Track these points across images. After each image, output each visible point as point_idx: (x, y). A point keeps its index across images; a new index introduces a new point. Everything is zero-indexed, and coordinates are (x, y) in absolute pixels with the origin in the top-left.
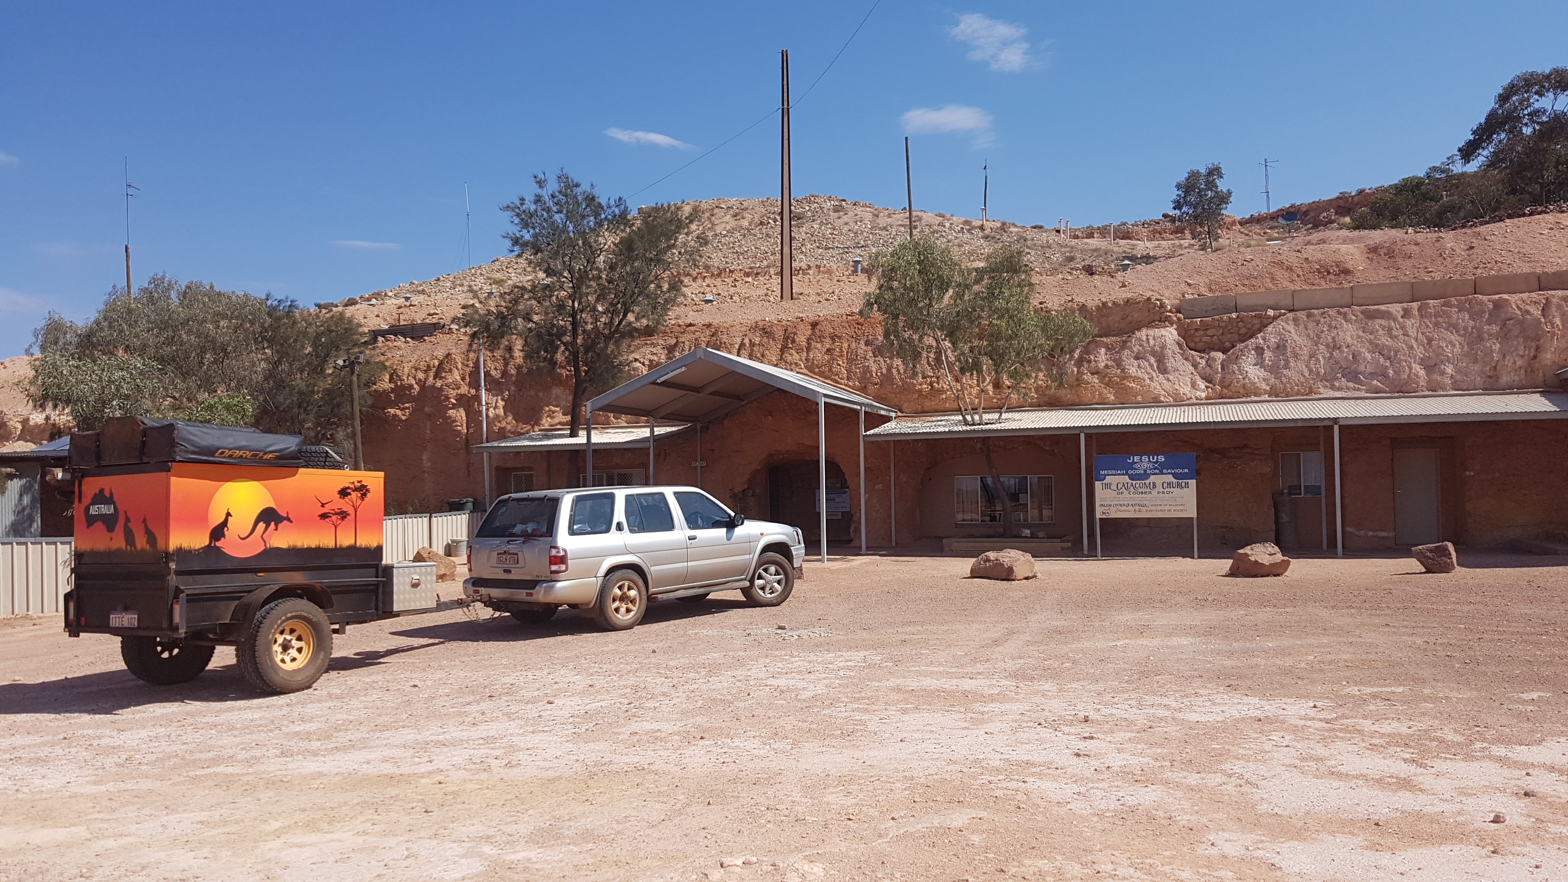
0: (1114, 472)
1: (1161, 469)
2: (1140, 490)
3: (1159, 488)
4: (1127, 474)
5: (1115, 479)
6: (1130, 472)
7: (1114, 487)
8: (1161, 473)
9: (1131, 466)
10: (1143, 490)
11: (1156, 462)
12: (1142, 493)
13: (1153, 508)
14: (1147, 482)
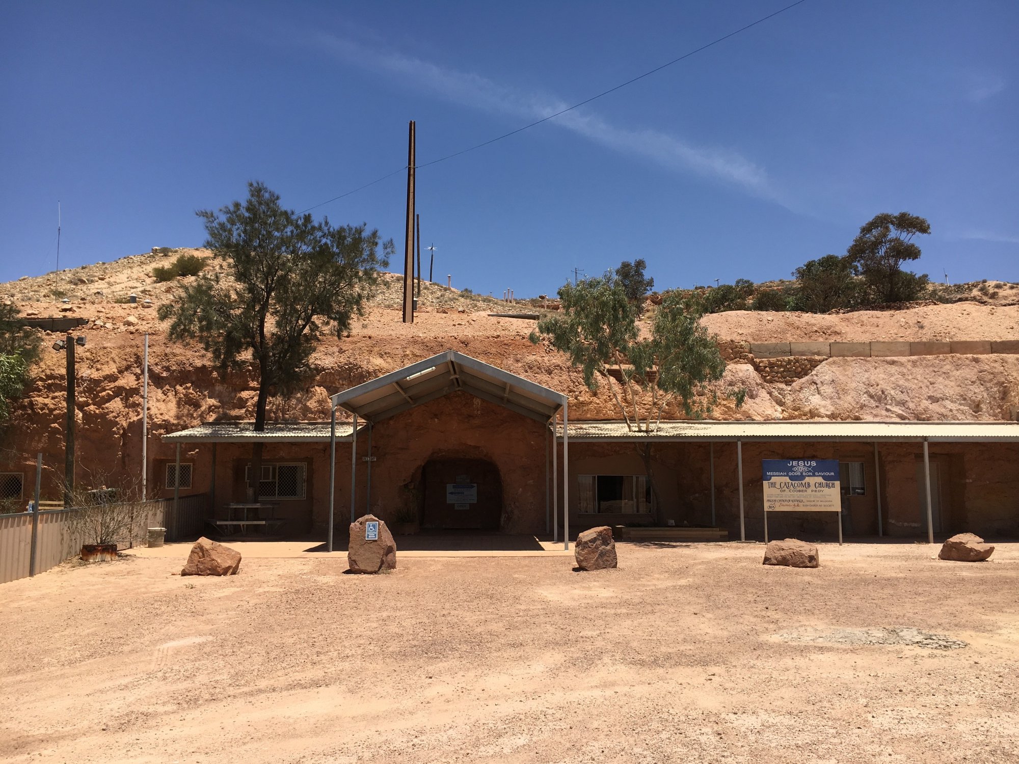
0: (777, 473)
1: (814, 472)
2: (798, 489)
3: (813, 488)
4: (787, 475)
5: (779, 479)
6: (790, 474)
7: (778, 486)
8: (814, 475)
9: (791, 469)
10: (801, 488)
11: (810, 466)
12: (800, 491)
13: (808, 503)
14: (803, 482)
